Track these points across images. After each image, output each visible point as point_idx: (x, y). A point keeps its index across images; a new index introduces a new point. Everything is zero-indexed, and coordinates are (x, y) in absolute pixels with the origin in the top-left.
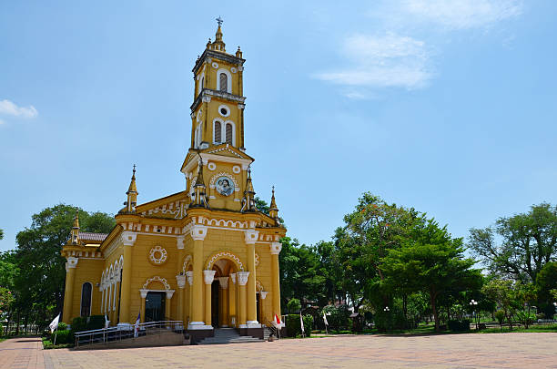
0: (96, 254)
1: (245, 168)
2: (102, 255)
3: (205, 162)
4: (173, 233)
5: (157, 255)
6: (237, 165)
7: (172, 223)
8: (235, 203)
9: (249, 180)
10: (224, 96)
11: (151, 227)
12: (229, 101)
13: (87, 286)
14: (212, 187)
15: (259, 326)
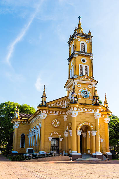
0: (26, 122)
1: (94, 85)
2: (29, 122)
3: (76, 83)
4: (62, 114)
5: (55, 123)
6: (90, 84)
7: (62, 110)
8: (89, 101)
9: (96, 91)
10: (84, 54)
11: (53, 111)
12: (86, 56)
13: (23, 135)
14: (79, 94)
15: (101, 154)
